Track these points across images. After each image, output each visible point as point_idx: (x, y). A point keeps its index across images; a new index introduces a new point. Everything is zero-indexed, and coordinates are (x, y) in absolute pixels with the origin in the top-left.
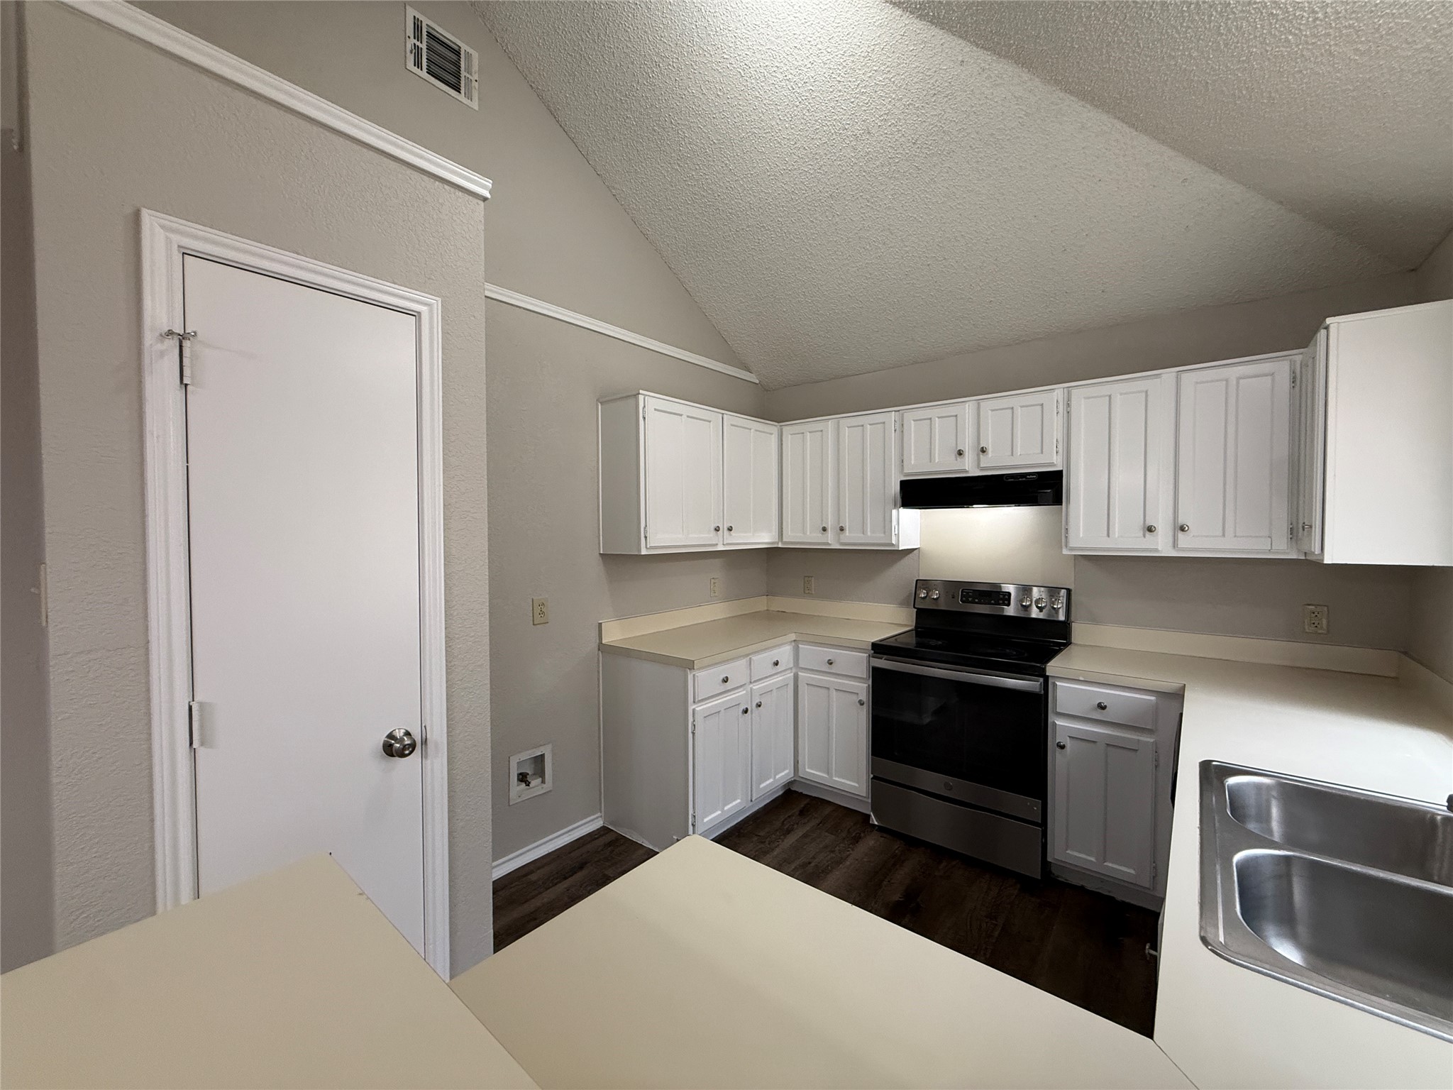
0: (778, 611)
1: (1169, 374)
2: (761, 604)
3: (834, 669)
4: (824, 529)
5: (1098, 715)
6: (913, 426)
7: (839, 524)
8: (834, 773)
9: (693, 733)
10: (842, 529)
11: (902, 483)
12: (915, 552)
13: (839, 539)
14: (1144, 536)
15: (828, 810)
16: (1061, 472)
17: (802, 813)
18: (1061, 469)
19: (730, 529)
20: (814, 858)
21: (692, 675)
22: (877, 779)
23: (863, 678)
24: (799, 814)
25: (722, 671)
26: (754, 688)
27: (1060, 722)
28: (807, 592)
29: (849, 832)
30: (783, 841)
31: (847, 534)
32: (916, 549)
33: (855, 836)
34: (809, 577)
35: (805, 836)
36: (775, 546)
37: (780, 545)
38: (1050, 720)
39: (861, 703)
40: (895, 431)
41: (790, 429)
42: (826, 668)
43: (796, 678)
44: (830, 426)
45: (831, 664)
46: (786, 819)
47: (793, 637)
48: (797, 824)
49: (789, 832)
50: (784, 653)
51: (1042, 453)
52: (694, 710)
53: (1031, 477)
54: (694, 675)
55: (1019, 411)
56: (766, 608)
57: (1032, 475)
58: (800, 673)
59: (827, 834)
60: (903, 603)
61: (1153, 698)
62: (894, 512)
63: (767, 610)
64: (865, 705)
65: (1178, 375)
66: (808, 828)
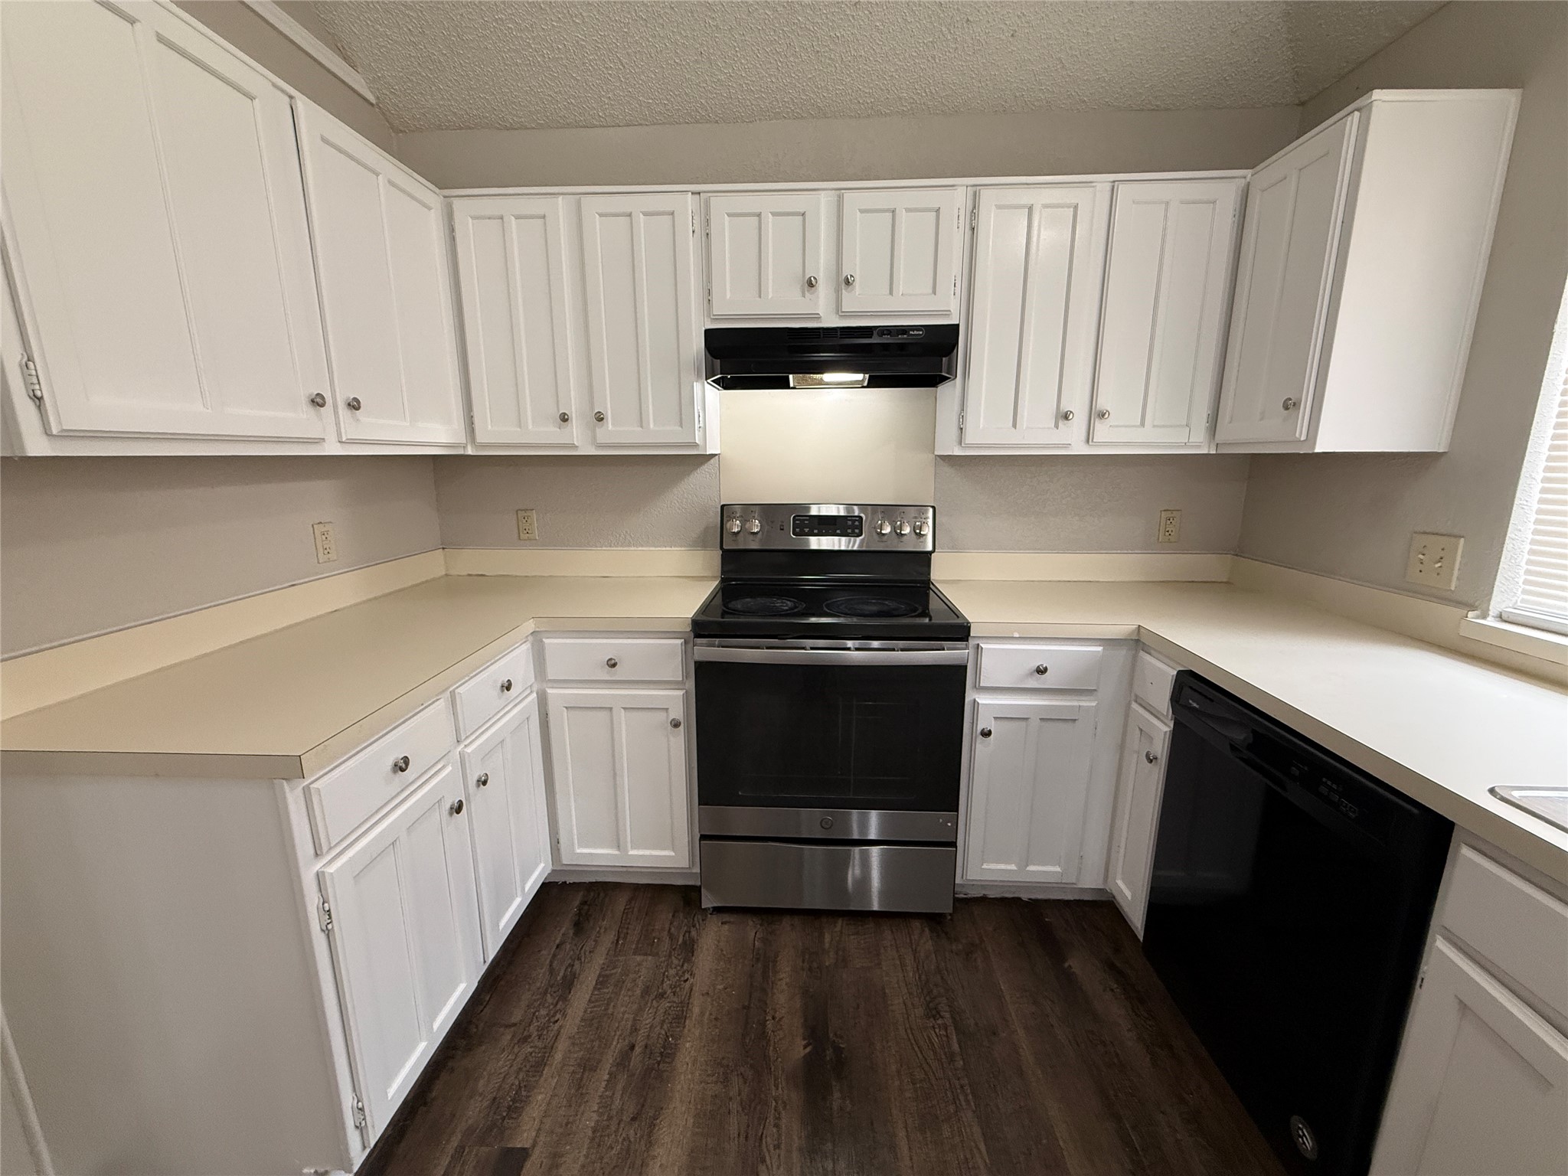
0: (470, 575)
1: (1102, 181)
2: (433, 565)
3: (619, 673)
4: (564, 418)
5: (1035, 682)
6: (727, 224)
7: (592, 407)
8: (629, 845)
9: (328, 933)
10: (600, 418)
11: (708, 333)
12: (712, 461)
13: (594, 437)
14: (1057, 426)
15: (621, 902)
16: (958, 325)
17: (579, 927)
18: (956, 322)
19: (354, 405)
20: (635, 1030)
21: (299, 791)
22: (708, 838)
23: (676, 682)
24: (576, 934)
25: (389, 749)
26: (469, 750)
27: (983, 700)
28: (522, 537)
29: (671, 936)
30: (564, 1015)
31: (610, 427)
32: (716, 455)
33: (684, 942)
34: (526, 510)
35: (602, 982)
36: (460, 452)
37: (470, 451)
38: (968, 699)
39: (676, 724)
40: (693, 232)
41: (469, 207)
42: (605, 674)
43: (543, 700)
44: (560, 205)
45: (614, 665)
46: (554, 956)
47: (530, 626)
48: (579, 959)
49: (569, 983)
50: (516, 662)
51: (934, 293)
52: (320, 877)
53: (915, 332)
54: (307, 791)
55: (903, 217)
56: (444, 573)
57: (917, 330)
58: (549, 691)
59: (639, 958)
60: (701, 543)
61: (1100, 649)
62: (697, 386)
63: (447, 575)
64: (682, 727)
65: (1113, 187)
66: (599, 959)
